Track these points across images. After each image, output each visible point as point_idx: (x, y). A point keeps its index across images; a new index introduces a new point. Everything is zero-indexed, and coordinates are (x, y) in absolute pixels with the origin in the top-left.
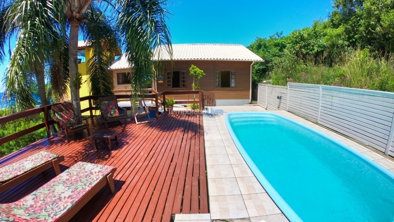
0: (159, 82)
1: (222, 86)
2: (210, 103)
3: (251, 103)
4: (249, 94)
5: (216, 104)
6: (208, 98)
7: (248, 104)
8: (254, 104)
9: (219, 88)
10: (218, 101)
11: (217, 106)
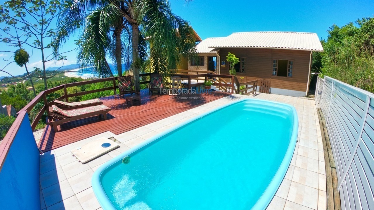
0: (222, 66)
1: (278, 75)
2: (265, 90)
3: (307, 96)
4: (307, 86)
5: (272, 92)
6: (263, 85)
7: (304, 97)
8: (310, 97)
9: (275, 77)
10: (273, 89)
11: (272, 93)
